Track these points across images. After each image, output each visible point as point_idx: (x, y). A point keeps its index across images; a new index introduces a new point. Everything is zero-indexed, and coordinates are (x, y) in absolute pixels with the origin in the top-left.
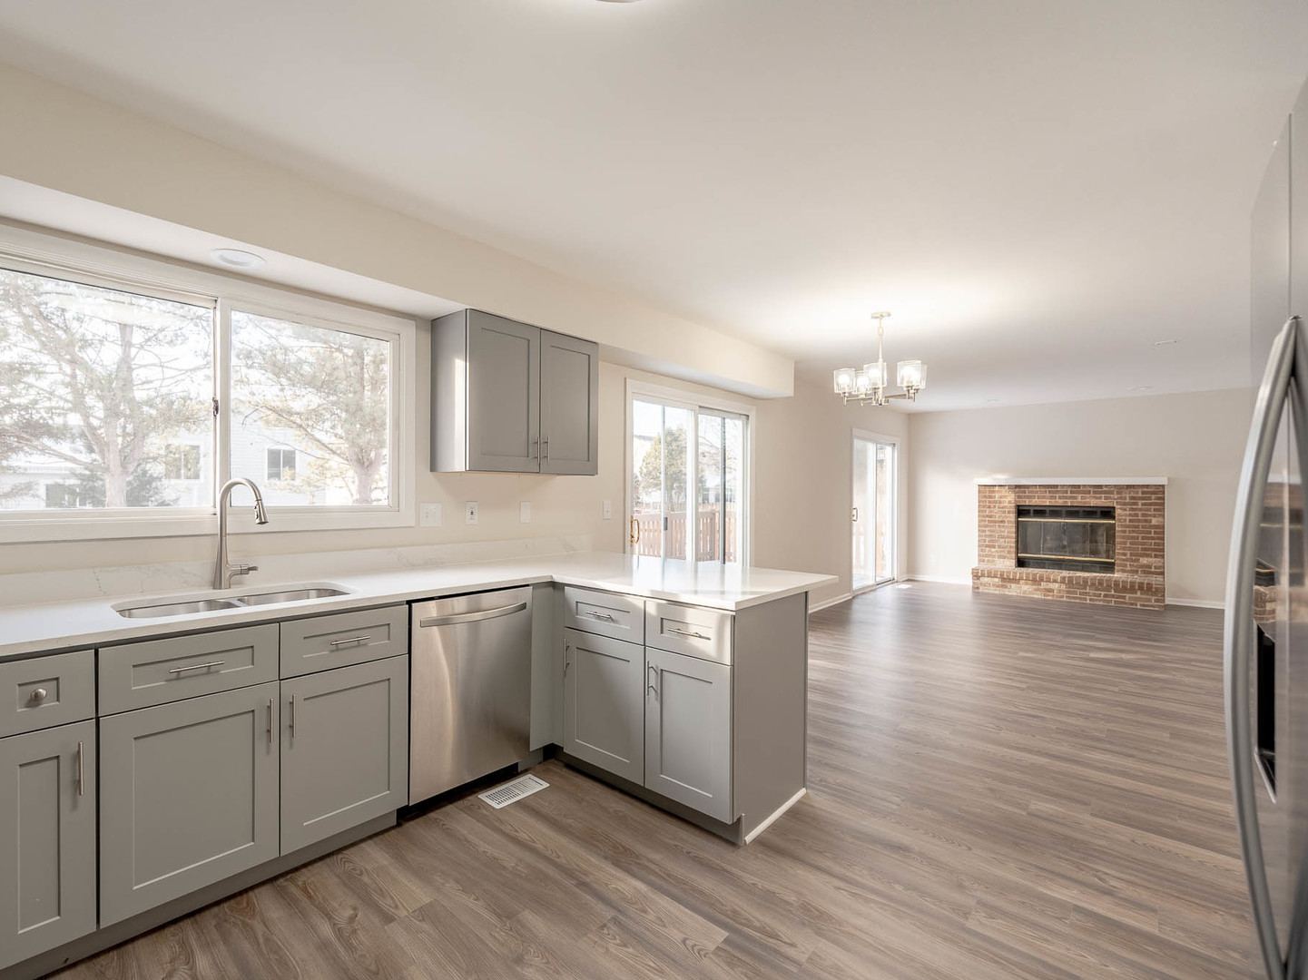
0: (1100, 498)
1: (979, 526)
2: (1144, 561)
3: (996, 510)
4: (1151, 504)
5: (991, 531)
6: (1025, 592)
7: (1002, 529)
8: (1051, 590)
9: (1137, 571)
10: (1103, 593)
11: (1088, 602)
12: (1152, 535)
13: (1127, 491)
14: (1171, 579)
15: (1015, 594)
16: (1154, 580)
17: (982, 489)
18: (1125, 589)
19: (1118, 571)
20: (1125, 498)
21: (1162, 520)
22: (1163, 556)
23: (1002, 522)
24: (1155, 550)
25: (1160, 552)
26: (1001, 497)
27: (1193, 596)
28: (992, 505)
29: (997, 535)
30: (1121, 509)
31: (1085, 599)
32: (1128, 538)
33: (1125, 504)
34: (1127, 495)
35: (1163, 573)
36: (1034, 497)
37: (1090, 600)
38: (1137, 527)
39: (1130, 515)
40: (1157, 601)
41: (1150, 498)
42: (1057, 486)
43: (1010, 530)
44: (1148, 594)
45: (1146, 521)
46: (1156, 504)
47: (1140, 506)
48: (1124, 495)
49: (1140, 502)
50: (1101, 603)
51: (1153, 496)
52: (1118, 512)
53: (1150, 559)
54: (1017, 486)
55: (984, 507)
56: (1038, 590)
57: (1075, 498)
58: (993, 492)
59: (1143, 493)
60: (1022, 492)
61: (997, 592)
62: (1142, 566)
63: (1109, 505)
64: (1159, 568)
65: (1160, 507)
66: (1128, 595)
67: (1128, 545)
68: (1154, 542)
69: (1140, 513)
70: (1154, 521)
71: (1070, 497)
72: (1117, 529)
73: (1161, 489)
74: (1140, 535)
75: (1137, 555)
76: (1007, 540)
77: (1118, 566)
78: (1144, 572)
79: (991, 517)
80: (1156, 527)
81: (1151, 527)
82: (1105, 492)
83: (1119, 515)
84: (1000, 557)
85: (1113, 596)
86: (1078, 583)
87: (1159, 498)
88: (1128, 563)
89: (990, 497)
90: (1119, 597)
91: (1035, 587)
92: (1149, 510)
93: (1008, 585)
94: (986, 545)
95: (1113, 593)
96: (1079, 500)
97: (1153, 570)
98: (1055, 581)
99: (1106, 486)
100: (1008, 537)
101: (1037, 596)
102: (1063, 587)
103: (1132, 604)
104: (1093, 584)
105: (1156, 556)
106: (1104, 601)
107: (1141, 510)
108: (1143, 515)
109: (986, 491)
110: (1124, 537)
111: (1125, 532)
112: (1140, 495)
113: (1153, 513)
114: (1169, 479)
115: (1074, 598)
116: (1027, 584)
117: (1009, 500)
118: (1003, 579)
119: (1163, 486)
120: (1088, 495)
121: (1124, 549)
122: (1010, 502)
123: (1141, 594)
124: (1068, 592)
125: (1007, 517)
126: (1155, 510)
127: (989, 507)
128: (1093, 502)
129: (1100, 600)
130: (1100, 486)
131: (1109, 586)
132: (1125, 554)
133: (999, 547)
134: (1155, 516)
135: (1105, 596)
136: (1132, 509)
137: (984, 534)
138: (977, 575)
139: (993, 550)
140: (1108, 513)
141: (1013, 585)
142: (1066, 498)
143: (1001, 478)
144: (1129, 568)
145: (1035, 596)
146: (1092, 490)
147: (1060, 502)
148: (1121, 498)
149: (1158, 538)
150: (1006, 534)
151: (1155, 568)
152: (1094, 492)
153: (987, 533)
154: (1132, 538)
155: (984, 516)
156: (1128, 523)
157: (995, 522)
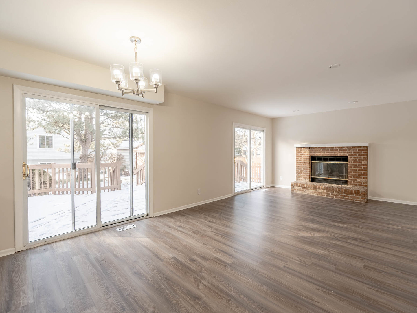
0: (342, 152)
1: (296, 165)
2: (359, 180)
3: (302, 158)
4: (361, 155)
5: (301, 167)
6: (310, 193)
7: (305, 166)
8: (320, 193)
9: (356, 185)
10: (340, 194)
11: (334, 198)
12: (362, 169)
13: (352, 149)
14: (370, 188)
15: (307, 194)
16: (362, 189)
17: (297, 149)
18: (349, 193)
19: (349, 185)
20: (352, 153)
21: (366, 162)
22: (367, 178)
23: (305, 163)
24: (363, 175)
25: (365, 176)
26: (304, 152)
27: (380, 196)
28: (301, 156)
29: (303, 168)
30: (350, 157)
31: (333, 197)
32: (353, 170)
33: (351, 155)
34: (352, 151)
35: (367, 186)
36: (316, 152)
37: (335, 197)
38: (356, 165)
39: (354, 160)
40: (362, 198)
41: (361, 152)
42: (325, 147)
43: (307, 166)
44: (358, 195)
45: (360, 162)
46: (364, 155)
47: (357, 156)
48: (351, 151)
49: (357, 154)
50: (339, 199)
51: (363, 152)
52: (349, 158)
53: (361, 179)
54: (310, 148)
55: (298, 156)
56: (315, 192)
57: (332, 152)
58: (302, 150)
59: (359, 150)
60: (312, 150)
61: (300, 193)
62: (358, 182)
63: (345, 155)
64: (365, 183)
65: (365, 156)
66: (350, 196)
67: (353, 173)
68: (363, 172)
69: (357, 159)
70: (363, 163)
71: (330, 152)
72: (348, 166)
73: (366, 148)
74: (357, 169)
75: (356, 177)
76: (306, 170)
77: (349, 182)
78: (359, 185)
79: (300, 161)
80: (364, 165)
81: (362, 165)
82: (344, 150)
83: (349, 160)
84: (304, 178)
85: (344, 196)
86: (330, 190)
87: (365, 152)
88: (353, 181)
89: (300, 152)
90: (346, 196)
91: (314, 191)
92: (361, 158)
93: (304, 190)
94: (299, 172)
95: (344, 194)
96: (334, 154)
97: (363, 184)
98: (322, 189)
99: (344, 147)
100: (307, 169)
101: (315, 195)
102: (325, 191)
103: (352, 200)
104: (336, 190)
105: (364, 178)
106: (340, 198)
107: (358, 157)
108: (359, 160)
109: (299, 150)
110: (351, 170)
111: (351, 167)
112: (357, 151)
113: (363, 159)
114: (370, 144)
115: (329, 196)
116: (311, 190)
117: (307, 154)
118: (302, 187)
119: (367, 147)
120: (337, 151)
121: (351, 175)
122: (307, 155)
123: (355, 195)
124: (327, 194)
125: (306, 161)
126: (363, 157)
127: (300, 157)
128: (339, 154)
129: (339, 198)
130: (342, 147)
131: (342, 191)
132: (351, 177)
133: (304, 173)
134: (363, 160)
135: (341, 196)
136: (354, 157)
137: (298, 168)
138: (293, 185)
139: (301, 175)
140: (345, 159)
141: (306, 190)
142: (329, 152)
143: (304, 144)
144: (353, 183)
145: (314, 195)
146: (338, 149)
147: (326, 154)
148: (350, 152)
149: (365, 170)
150: (306, 168)
151: (364, 183)
152: (340, 150)
153: (299, 168)
154: (355, 170)
155: (298, 161)
156: (352, 163)
157: (302, 163)
